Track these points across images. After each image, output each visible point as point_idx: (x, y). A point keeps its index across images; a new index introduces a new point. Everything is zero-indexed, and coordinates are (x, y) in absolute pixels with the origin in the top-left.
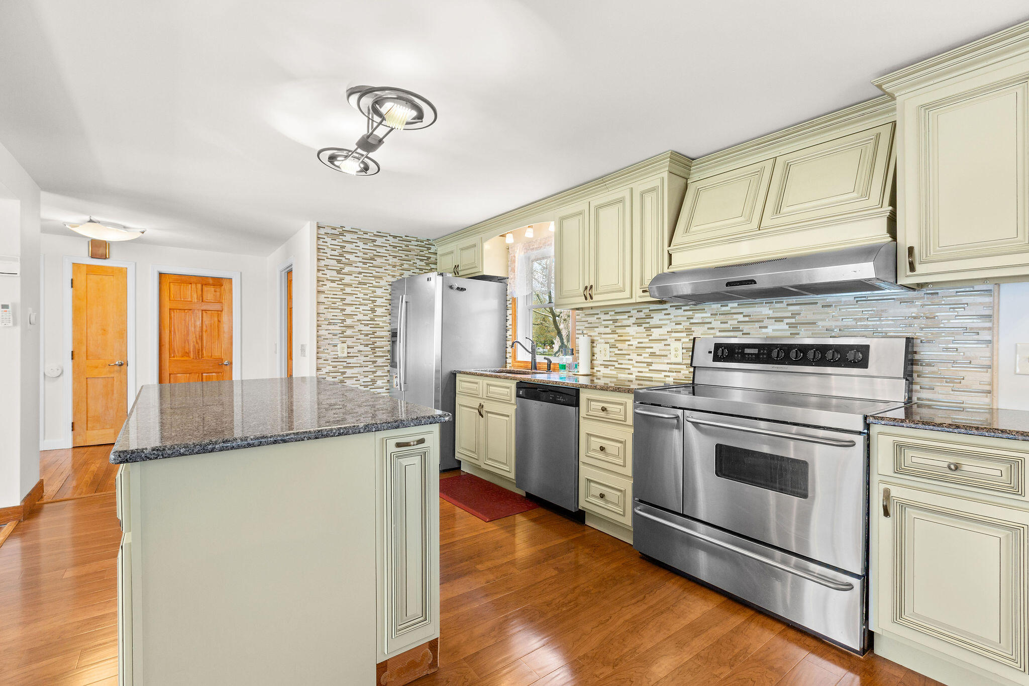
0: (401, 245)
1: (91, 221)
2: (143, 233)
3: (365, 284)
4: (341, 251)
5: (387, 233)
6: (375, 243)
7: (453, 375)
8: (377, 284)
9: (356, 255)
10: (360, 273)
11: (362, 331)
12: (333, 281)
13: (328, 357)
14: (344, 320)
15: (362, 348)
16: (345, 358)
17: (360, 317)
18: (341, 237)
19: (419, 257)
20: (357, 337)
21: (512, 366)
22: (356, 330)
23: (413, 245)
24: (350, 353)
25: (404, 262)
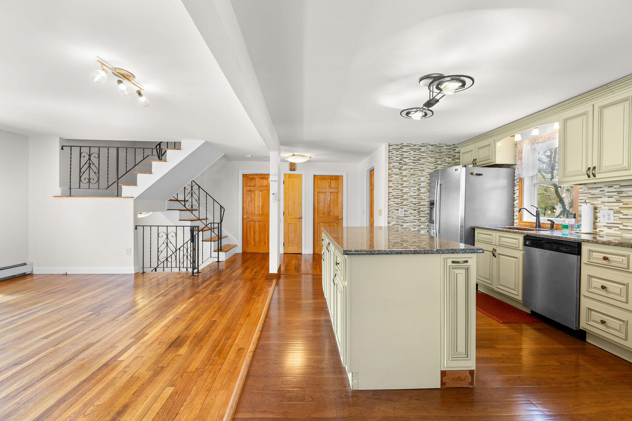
0: (436, 150)
1: (293, 155)
2: (310, 158)
3: (414, 175)
4: (401, 157)
5: (427, 144)
6: (420, 151)
7: (473, 229)
8: (422, 174)
9: (409, 158)
10: (412, 169)
11: (412, 202)
12: (397, 175)
13: (394, 216)
14: (402, 196)
15: (412, 211)
16: (403, 217)
17: (412, 194)
18: (401, 149)
19: (447, 156)
20: (410, 206)
21: (519, 225)
22: (409, 202)
23: (444, 149)
24: (406, 214)
25: (438, 160)
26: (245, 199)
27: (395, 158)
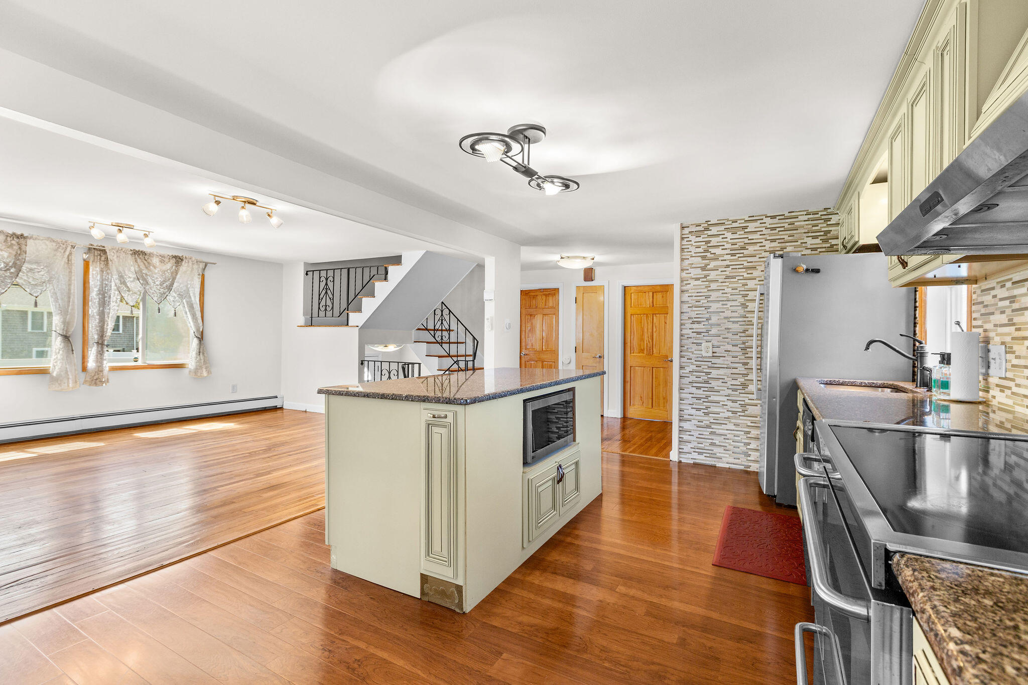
0: (782, 225)
2: (593, 259)
3: (734, 277)
4: (706, 247)
5: (762, 215)
6: (746, 230)
7: (796, 384)
8: (749, 275)
9: (723, 247)
10: (728, 266)
11: (730, 329)
12: (697, 279)
13: (691, 356)
14: (708, 319)
15: (730, 348)
16: (709, 357)
17: (728, 314)
18: (706, 232)
19: (810, 234)
20: (724, 336)
22: (723, 328)
23: (802, 221)
24: (716, 353)
25: (787, 244)
26: (523, 328)
27: (693, 250)
